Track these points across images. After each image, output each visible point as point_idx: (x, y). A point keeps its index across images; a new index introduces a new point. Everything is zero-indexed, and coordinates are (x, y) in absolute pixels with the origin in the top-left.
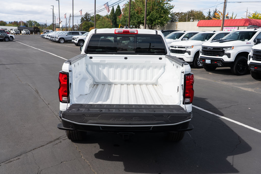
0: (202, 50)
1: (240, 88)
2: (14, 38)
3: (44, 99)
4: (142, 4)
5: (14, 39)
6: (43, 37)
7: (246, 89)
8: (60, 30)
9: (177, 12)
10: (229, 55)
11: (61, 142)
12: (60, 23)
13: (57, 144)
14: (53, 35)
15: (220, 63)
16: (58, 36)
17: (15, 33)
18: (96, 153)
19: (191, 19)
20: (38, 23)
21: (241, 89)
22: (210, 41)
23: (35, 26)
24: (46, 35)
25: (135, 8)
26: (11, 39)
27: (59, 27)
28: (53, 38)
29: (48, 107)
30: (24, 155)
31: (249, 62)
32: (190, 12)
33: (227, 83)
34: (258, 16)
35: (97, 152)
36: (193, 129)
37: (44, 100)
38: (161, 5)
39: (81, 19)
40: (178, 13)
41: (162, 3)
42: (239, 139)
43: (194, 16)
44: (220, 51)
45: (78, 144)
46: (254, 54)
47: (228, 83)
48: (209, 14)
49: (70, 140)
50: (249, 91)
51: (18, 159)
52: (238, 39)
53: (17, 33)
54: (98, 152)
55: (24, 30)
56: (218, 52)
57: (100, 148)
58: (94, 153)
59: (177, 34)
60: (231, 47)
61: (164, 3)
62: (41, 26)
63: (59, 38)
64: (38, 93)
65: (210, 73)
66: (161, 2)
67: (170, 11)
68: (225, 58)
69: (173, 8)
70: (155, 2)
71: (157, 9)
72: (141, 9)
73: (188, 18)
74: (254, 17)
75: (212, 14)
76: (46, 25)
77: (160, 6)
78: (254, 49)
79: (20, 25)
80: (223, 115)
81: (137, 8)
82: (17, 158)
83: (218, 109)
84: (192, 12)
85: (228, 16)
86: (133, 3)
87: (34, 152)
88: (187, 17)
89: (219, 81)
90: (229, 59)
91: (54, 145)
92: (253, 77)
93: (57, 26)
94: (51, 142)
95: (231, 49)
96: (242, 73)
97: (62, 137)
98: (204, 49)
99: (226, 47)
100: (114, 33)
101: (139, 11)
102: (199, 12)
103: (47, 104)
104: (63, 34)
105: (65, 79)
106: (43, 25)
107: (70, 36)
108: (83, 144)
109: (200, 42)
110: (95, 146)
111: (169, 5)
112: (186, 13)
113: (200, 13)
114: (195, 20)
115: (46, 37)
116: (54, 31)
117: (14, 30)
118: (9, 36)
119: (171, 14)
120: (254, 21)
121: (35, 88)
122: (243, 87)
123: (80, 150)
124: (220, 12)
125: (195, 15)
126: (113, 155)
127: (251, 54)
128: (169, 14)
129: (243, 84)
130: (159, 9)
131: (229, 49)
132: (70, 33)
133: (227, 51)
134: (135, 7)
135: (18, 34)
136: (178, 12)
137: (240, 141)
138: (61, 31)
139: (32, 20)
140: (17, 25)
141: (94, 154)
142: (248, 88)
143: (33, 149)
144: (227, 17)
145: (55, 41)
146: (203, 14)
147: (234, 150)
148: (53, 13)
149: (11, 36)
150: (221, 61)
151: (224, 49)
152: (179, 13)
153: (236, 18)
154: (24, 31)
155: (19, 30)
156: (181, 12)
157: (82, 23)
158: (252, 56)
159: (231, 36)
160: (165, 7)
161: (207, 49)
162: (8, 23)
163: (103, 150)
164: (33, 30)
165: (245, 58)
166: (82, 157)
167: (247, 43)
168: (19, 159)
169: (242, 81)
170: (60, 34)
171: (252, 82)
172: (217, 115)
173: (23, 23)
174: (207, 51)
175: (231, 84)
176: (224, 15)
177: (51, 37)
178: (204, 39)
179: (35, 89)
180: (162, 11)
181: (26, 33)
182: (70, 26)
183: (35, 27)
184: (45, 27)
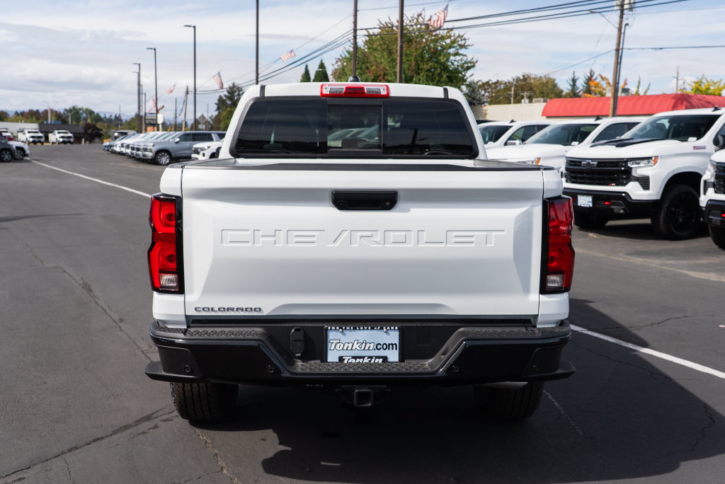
0: (567, 169)
1: (683, 273)
2: (28, 152)
3: (109, 307)
4: (386, 56)
5: (27, 155)
6: (110, 150)
7: (701, 274)
8: (158, 130)
9: (484, 81)
10: (645, 182)
11: (156, 427)
12: (157, 111)
13: (143, 433)
14: (137, 142)
15: (620, 205)
16: (153, 146)
17: (31, 140)
18: (269, 457)
19: (523, 97)
20: (98, 114)
21: (687, 275)
22: (587, 144)
23: (89, 121)
24: (118, 143)
25: (367, 68)
26: (18, 155)
27: (154, 125)
28: (138, 150)
29: (120, 327)
30: (37, 467)
31: (703, 200)
32: (521, 80)
33: (645, 260)
34: (708, 89)
35: (270, 454)
36: (573, 373)
37: (108, 311)
38: (441, 58)
39: (219, 100)
40: (487, 83)
41: (443, 54)
42: (706, 412)
43: (531, 89)
44: (618, 171)
45: (209, 431)
46: (717, 177)
47: (648, 260)
48: (574, 85)
49: (186, 421)
50: (713, 281)
51: (20, 479)
52: (666, 137)
53: (37, 140)
54: (272, 456)
55: (56, 132)
56: (612, 173)
57: (281, 444)
58: (261, 459)
59: (492, 130)
60: (651, 158)
61: (449, 54)
62: (104, 122)
63: (155, 149)
64: (90, 290)
65: (591, 235)
66: (440, 50)
67: (465, 76)
68: (634, 191)
69: (474, 66)
70: (423, 51)
71: (429, 70)
72: (386, 70)
73: (516, 95)
74: (697, 90)
75: (580, 84)
76: (118, 119)
77: (437, 62)
78: (718, 163)
79: (47, 119)
80: (645, 345)
81: (374, 67)
82: (15, 477)
83: (630, 329)
84: (525, 78)
85: (626, 87)
86: (364, 53)
87: (70, 457)
88: (513, 93)
89: (621, 254)
90: (647, 192)
91: (135, 436)
92: (716, 242)
93: (151, 119)
94: (127, 427)
95: (650, 164)
96: (685, 234)
97: (160, 413)
98: (571, 165)
99: (637, 160)
100: (319, 94)
101: (379, 76)
102: (544, 80)
103: (117, 320)
104: (167, 139)
105: (169, 217)
106: (110, 121)
107: (187, 144)
108: (227, 432)
109: (558, 149)
110: (263, 437)
111: (461, 60)
112: (509, 83)
113: (547, 82)
114: (537, 99)
115: (118, 149)
116: (141, 132)
117: (29, 132)
118: (14, 147)
119: (467, 83)
120: (700, 100)
121: (82, 278)
122: (692, 270)
123: (216, 451)
124: (603, 78)
125: (535, 89)
126: (322, 463)
127: (708, 175)
128: (463, 85)
129: (691, 262)
130: (436, 69)
131: (642, 164)
132: (185, 138)
133: (639, 170)
134: (368, 65)
135: (40, 142)
136: (487, 80)
137: (711, 418)
138: (160, 133)
139: (79, 106)
140: (37, 119)
141: (260, 463)
142: (708, 272)
143: (70, 450)
144: (626, 90)
145: (144, 161)
146: (555, 86)
147: (697, 443)
148: (139, 85)
149: (19, 148)
150: (624, 198)
151: (629, 165)
152: (490, 82)
153: (649, 93)
154: (58, 136)
155: (41, 132)
156: (494, 80)
157: (219, 112)
158: (714, 183)
159: (648, 129)
160: (452, 64)
161: (580, 166)
162: (11, 114)
163: (289, 449)
164: (82, 131)
165: (691, 189)
166: (225, 472)
167: (694, 147)
168: (23, 478)
169: (686, 254)
170: (157, 138)
171: (717, 257)
172: (630, 346)
173: (54, 114)
174: (581, 172)
175: (655, 262)
176: (616, 83)
177: (133, 149)
178: (568, 141)
179: (81, 282)
180: (445, 76)
181: (61, 140)
182: (186, 123)
183: (88, 124)
184: (117, 126)
